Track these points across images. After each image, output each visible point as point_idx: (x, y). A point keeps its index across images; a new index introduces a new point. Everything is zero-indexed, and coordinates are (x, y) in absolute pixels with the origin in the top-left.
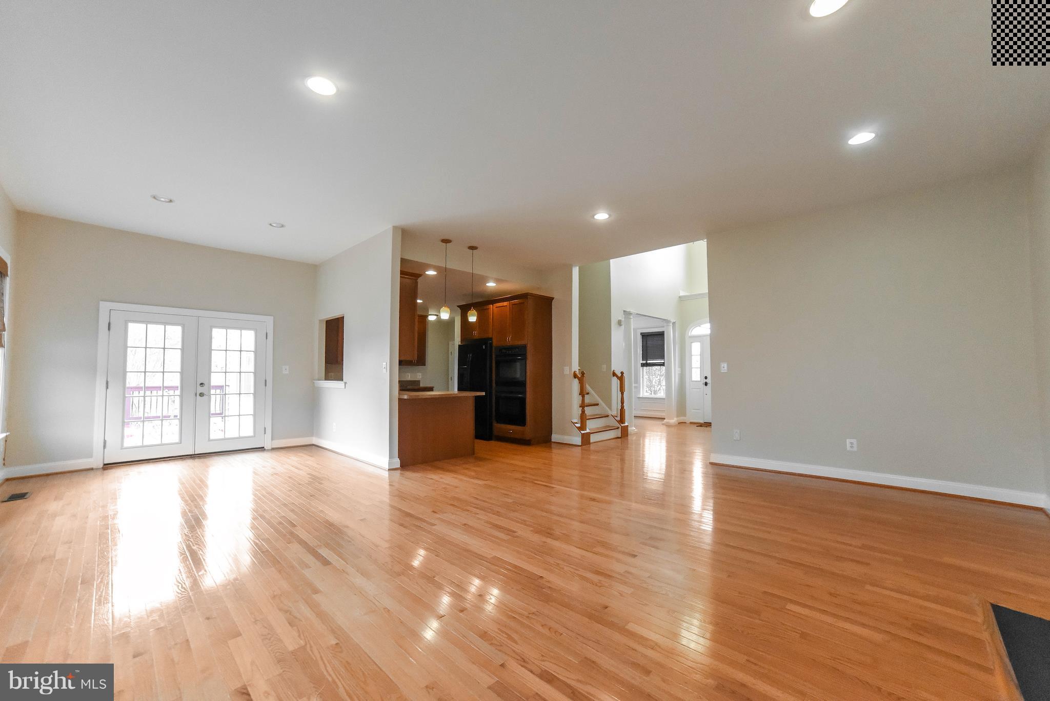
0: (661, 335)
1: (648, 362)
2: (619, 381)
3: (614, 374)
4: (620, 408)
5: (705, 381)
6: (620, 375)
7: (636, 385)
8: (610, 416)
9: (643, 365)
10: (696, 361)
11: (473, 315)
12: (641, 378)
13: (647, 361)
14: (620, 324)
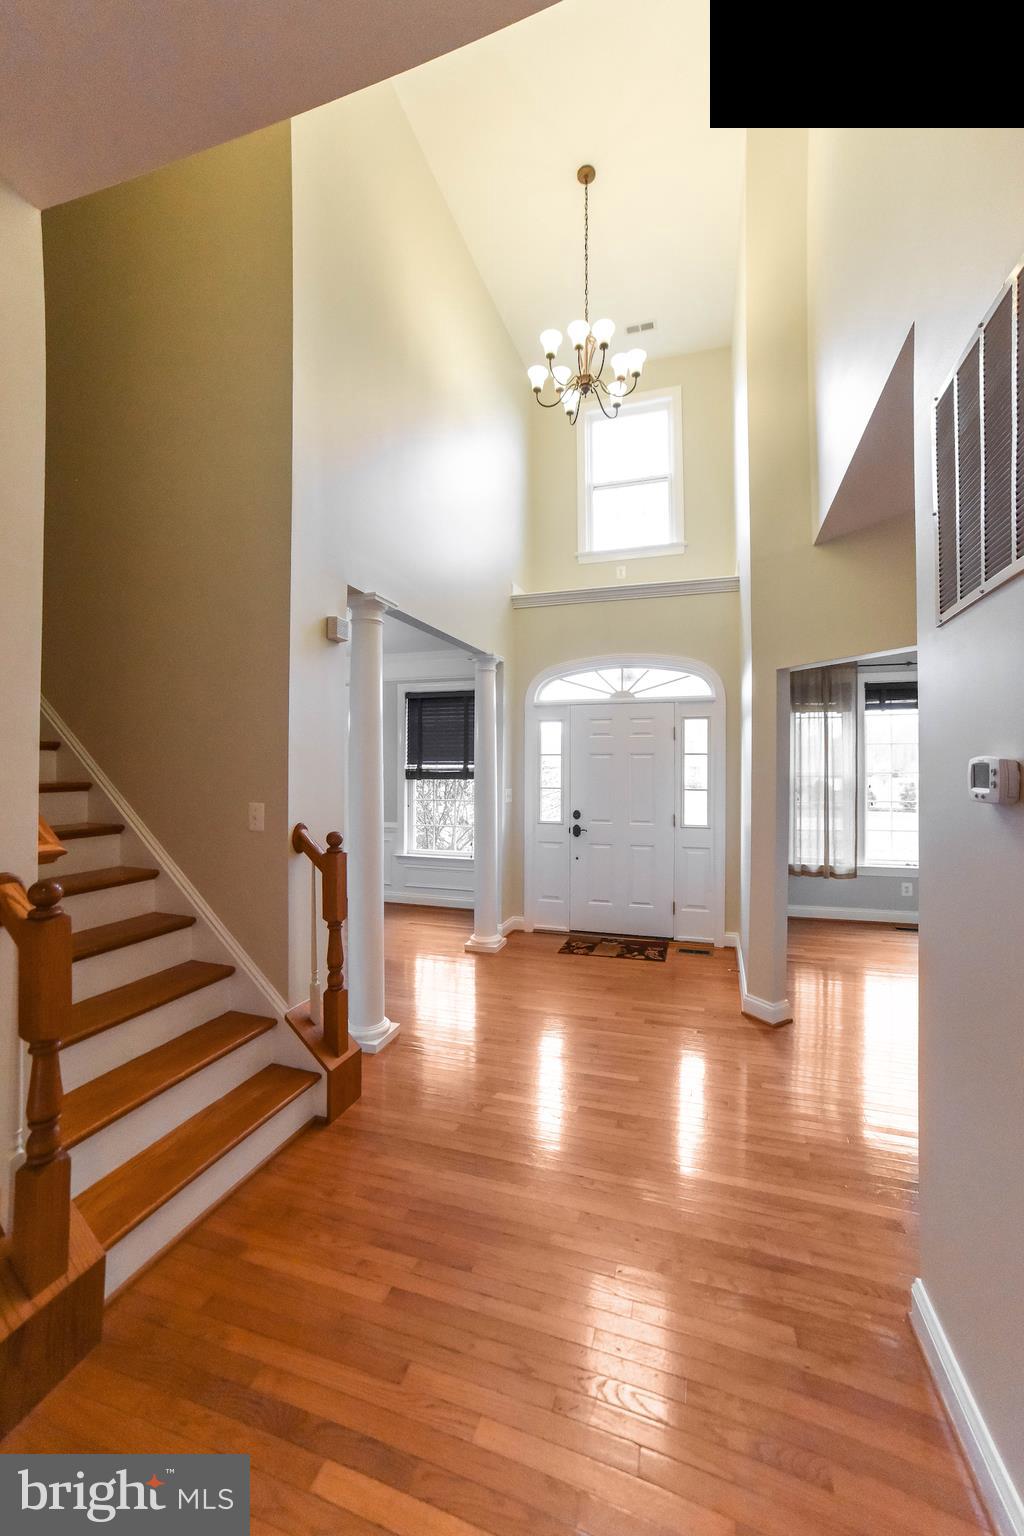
0: (464, 701)
1: (424, 767)
2: (319, 874)
3: (300, 844)
4: (323, 985)
5: (574, 822)
6: (323, 848)
7: (392, 825)
8: (283, 1026)
9: (410, 775)
10: (551, 772)
12: (406, 807)
13: (420, 764)
14: (330, 636)
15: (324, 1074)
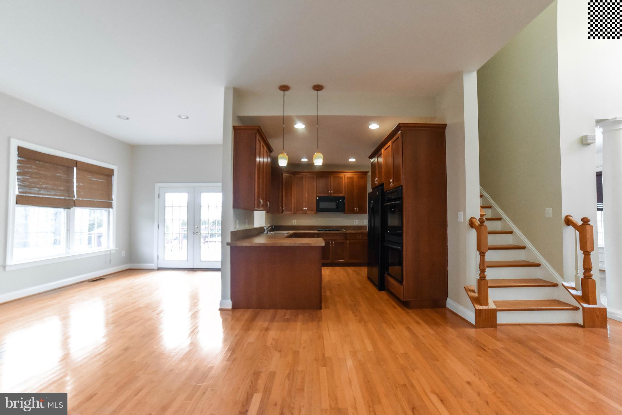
2: (578, 233)
3: (568, 222)
6: (580, 223)
8: (561, 288)
11: (318, 158)
14: (584, 143)
15: (581, 308)
